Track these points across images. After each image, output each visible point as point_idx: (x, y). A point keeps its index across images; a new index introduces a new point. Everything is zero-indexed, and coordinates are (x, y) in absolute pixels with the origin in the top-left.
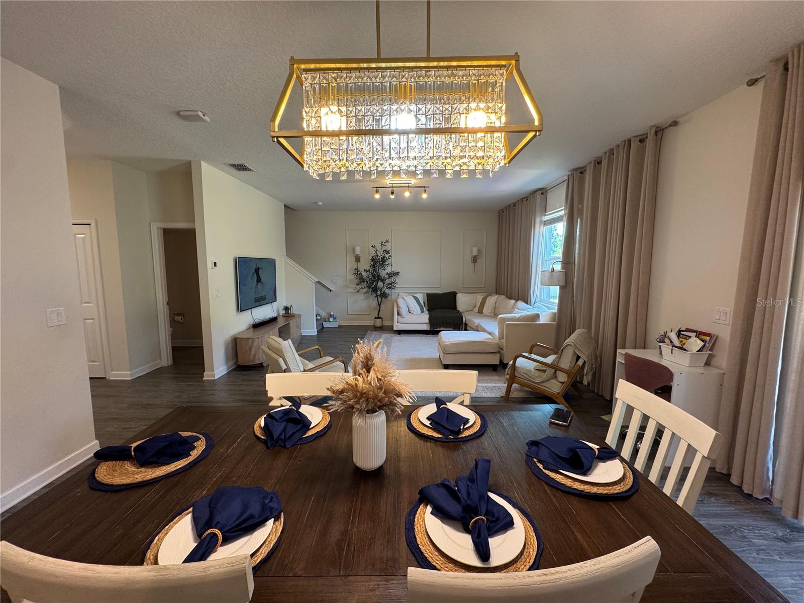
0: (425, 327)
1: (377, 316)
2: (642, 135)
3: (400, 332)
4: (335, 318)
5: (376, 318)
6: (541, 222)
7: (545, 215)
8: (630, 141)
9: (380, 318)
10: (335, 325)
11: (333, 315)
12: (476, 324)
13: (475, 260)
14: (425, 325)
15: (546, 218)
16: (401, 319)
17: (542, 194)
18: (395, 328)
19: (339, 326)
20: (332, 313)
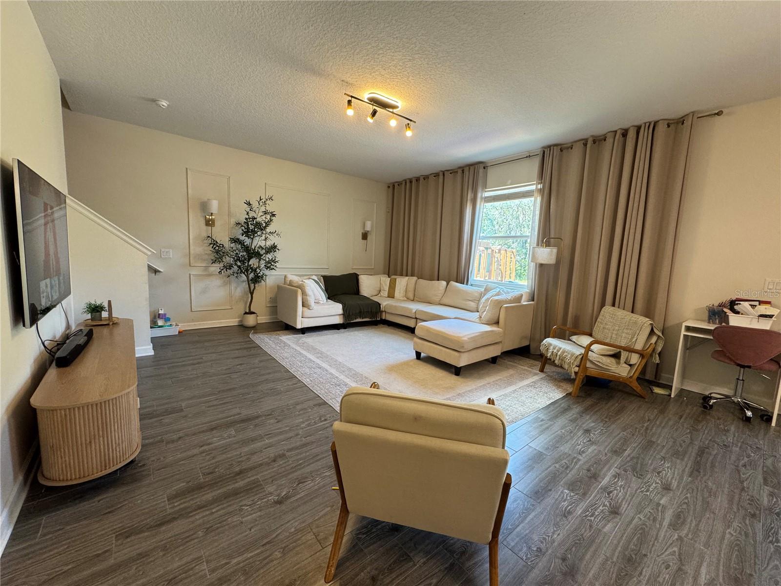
0: (338, 320)
1: (248, 311)
2: (670, 120)
3: (304, 331)
4: (167, 320)
5: (246, 313)
6: (482, 198)
7: (486, 191)
8: (656, 123)
9: (254, 313)
10: (173, 331)
11: (165, 315)
12: (414, 311)
13: (365, 236)
14: (338, 317)
15: (487, 194)
16: (307, 312)
17: (484, 168)
18: (299, 326)
19: (179, 332)
20: (161, 312)
